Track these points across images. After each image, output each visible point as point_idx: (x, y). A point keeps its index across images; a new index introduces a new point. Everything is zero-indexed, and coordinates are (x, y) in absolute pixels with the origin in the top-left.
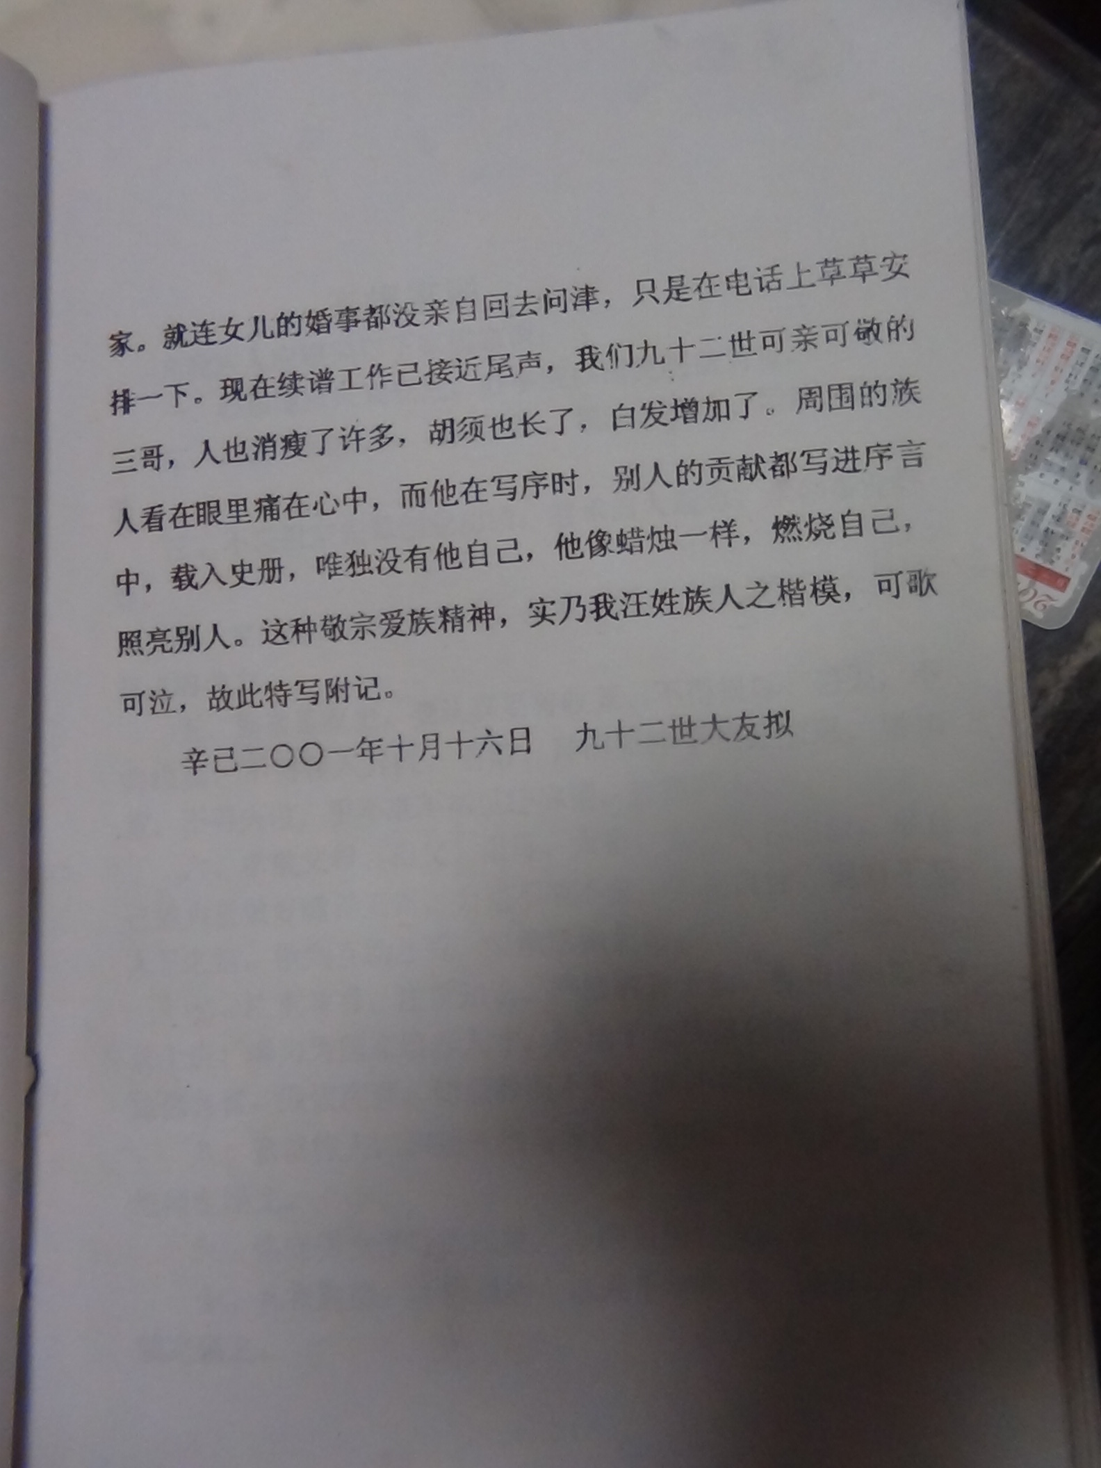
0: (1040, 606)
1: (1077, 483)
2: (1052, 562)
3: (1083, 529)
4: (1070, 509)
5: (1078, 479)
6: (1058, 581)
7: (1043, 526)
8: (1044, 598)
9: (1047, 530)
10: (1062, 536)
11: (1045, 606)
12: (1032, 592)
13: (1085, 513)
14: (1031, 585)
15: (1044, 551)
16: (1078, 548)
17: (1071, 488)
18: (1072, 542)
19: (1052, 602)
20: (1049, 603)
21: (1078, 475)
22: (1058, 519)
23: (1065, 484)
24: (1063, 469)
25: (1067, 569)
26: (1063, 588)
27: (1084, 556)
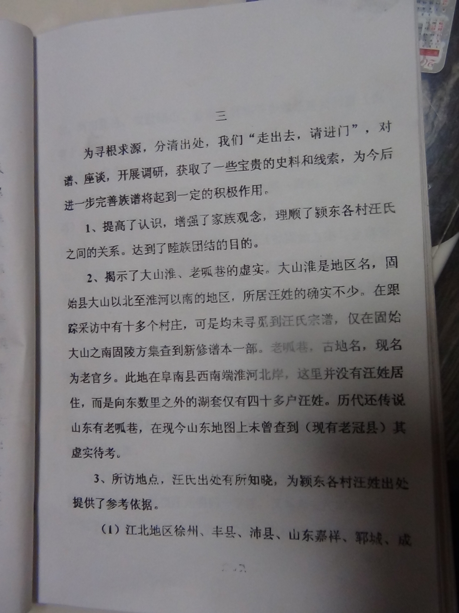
0: (430, 65)
1: (431, 12)
2: (430, 46)
3: (439, 29)
4: (431, 23)
5: (431, 10)
6: (435, 53)
7: (422, 33)
8: (431, 61)
9: (424, 35)
10: (431, 35)
11: (432, 65)
12: (425, 61)
13: (438, 23)
14: (424, 58)
15: (425, 43)
16: (439, 37)
17: (429, 15)
18: (436, 35)
19: (435, 62)
20: (433, 63)
21: (430, 9)
22: (428, 29)
23: (426, 14)
24: (424, 9)
25: (437, 47)
26: (437, 55)
27: (442, 39)
